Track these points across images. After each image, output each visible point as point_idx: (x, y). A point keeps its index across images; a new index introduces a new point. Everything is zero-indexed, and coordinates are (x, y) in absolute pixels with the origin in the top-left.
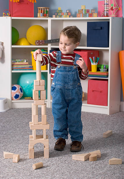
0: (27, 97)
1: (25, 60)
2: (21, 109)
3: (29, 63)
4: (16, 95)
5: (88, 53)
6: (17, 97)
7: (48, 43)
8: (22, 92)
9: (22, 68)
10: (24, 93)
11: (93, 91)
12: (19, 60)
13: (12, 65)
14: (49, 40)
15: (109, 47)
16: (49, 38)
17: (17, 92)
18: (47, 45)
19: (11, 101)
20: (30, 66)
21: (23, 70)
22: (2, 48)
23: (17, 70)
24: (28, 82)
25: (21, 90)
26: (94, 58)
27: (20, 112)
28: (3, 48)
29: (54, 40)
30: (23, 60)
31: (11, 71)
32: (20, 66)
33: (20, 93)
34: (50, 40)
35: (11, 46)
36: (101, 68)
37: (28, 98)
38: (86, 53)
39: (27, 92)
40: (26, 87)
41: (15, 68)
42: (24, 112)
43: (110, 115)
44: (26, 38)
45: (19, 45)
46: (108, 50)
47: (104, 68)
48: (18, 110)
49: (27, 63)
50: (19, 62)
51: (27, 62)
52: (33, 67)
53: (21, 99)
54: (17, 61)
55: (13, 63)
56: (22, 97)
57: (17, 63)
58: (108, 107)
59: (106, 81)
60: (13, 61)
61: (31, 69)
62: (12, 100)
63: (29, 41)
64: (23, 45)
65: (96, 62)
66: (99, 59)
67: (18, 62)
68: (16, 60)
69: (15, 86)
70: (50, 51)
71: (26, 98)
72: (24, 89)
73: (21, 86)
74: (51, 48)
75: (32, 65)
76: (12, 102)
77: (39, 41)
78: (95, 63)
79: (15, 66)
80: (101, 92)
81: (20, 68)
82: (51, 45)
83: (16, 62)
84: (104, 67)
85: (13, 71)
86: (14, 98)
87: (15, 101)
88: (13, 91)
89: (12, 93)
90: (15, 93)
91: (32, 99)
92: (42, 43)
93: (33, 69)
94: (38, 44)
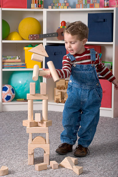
0: (20, 98)
1: (17, 57)
2: (13, 112)
3: (21, 60)
4: (8, 96)
6: (8, 98)
7: (43, 37)
8: (13, 93)
9: (14, 66)
10: (16, 94)
12: (11, 57)
13: (3, 63)
14: (44, 34)
15: (113, 41)
16: (45, 32)
17: (8, 93)
18: (42, 40)
19: (2, 104)
20: (23, 63)
21: (15, 68)
23: (8, 68)
24: (20, 82)
25: (13, 90)
27: (13, 115)
29: (50, 34)
30: (15, 57)
31: (2, 70)
32: (12, 64)
33: (11, 94)
34: (46, 34)
35: (2, 41)
37: (21, 100)
39: (20, 93)
40: (18, 87)
42: (17, 115)
43: (114, 118)
44: (18, 32)
45: (10, 40)
46: (112, 45)
48: (9, 113)
49: (20, 60)
50: (10, 59)
51: (19, 59)
52: (27, 65)
53: (12, 101)
54: (8, 58)
55: (4, 61)
56: (14, 99)
57: (9, 60)
58: (112, 109)
60: (4, 58)
62: (3, 102)
63: (21, 36)
64: (15, 39)
66: (101, 55)
68: (8, 57)
69: (6, 86)
70: (45, 46)
71: (18, 100)
72: (16, 89)
73: (13, 87)
74: (47, 43)
75: (24, 62)
77: (33, 35)
79: (6, 64)
81: (11, 66)
82: (47, 40)
83: (7, 59)
85: (4, 70)
86: (5, 100)
87: (6, 103)
88: (4, 92)
89: (3, 95)
90: (6, 94)
91: (25, 101)
92: (36, 38)
93: (26, 68)
94: (32, 39)
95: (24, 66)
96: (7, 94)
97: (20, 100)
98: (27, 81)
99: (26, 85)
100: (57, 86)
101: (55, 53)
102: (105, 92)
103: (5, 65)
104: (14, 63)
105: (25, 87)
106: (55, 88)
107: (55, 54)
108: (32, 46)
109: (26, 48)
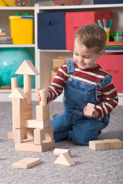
0: (5, 85)
3: (6, 34)
5: (95, 14)
18: (33, 6)
20: (8, 38)
24: (5, 64)
26: (104, 20)
36: (115, 36)
37: (6, 87)
38: (92, 14)
39: (5, 79)
40: (3, 70)
47: (120, 36)
49: (4, 34)
51: (3, 32)
52: (13, 39)
61: (10, 42)
65: (108, 26)
66: (112, 21)
70: (38, 14)
71: (2, 87)
74: (41, 10)
75: (10, 36)
80: (116, 72)
82: (40, 6)
84: (121, 34)
92: (25, 3)
93: (12, 43)
94: (19, 4)
95: (10, 41)
97: (4, 87)
98: (14, 62)
99: (13, 67)
100: (54, 68)
101: (50, 22)
102: (117, 72)
105: (11, 69)
106: (52, 71)
107: (50, 24)
108: (20, 15)
109: (12, 18)
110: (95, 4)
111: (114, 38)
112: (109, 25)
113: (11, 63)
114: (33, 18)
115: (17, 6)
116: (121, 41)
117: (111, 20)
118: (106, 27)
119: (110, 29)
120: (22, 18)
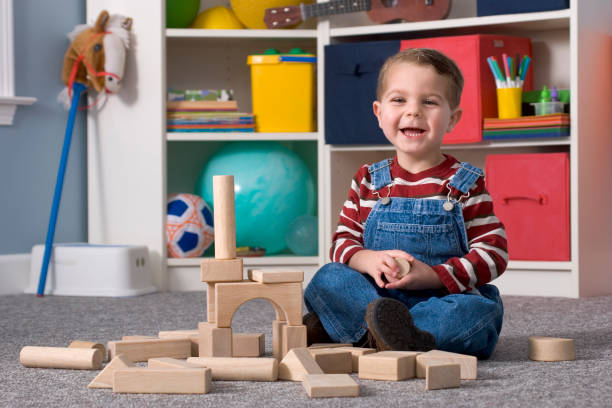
1: (224, 92)
3: (238, 104)
4: (188, 235)
5: (481, 40)
8: (210, 223)
9: (211, 123)
11: (507, 200)
12: (200, 92)
13: (170, 111)
14: (320, 5)
15: (568, 7)
17: (188, 222)
18: (314, 27)
19: (164, 262)
20: (244, 115)
21: (214, 131)
22: (127, 41)
23: (188, 131)
25: (208, 214)
26: (506, 58)
28: (132, 41)
29: (342, 2)
30: (215, 92)
31: (164, 136)
32: (204, 117)
33: (201, 226)
34: (326, 4)
35: (163, 33)
36: (537, 102)
38: (474, 39)
41: (183, 124)
46: (567, 21)
47: (551, 101)
49: (233, 105)
50: (198, 98)
51: (230, 99)
52: (259, 119)
54: (190, 97)
55: (174, 105)
57: (191, 104)
58: (574, 264)
59: (564, 154)
60: (172, 96)
61: (249, 127)
64: (217, 28)
65: (517, 74)
66: (528, 61)
67: (193, 100)
68: (188, 92)
69: (181, 197)
70: (326, 47)
74: (333, 39)
75: (249, 108)
76: (171, 267)
77: (280, 11)
78: (514, 79)
79: (180, 117)
80: (541, 200)
81: (201, 124)
82: (331, 27)
83: (186, 98)
84: (553, 94)
85: (174, 136)
86: (177, 250)
87: (181, 259)
88: (172, 218)
89: (170, 228)
90: (180, 226)
91: (252, 253)
92: (292, 19)
93: (255, 130)
94: (275, 23)
95: (249, 123)
96: (186, 226)
98: (260, 181)
99: (257, 196)
101: (358, 67)
102: (544, 202)
103: (177, 120)
104: (210, 114)
105: (253, 201)
107: (358, 74)
108: (278, 52)
109: (256, 60)
110: (481, 13)
111: (533, 107)
112: (520, 72)
113: (253, 185)
114: (314, 61)
115: (270, 27)
116: (553, 114)
117: (526, 59)
118: (510, 76)
119: (522, 82)
120: (284, 59)
